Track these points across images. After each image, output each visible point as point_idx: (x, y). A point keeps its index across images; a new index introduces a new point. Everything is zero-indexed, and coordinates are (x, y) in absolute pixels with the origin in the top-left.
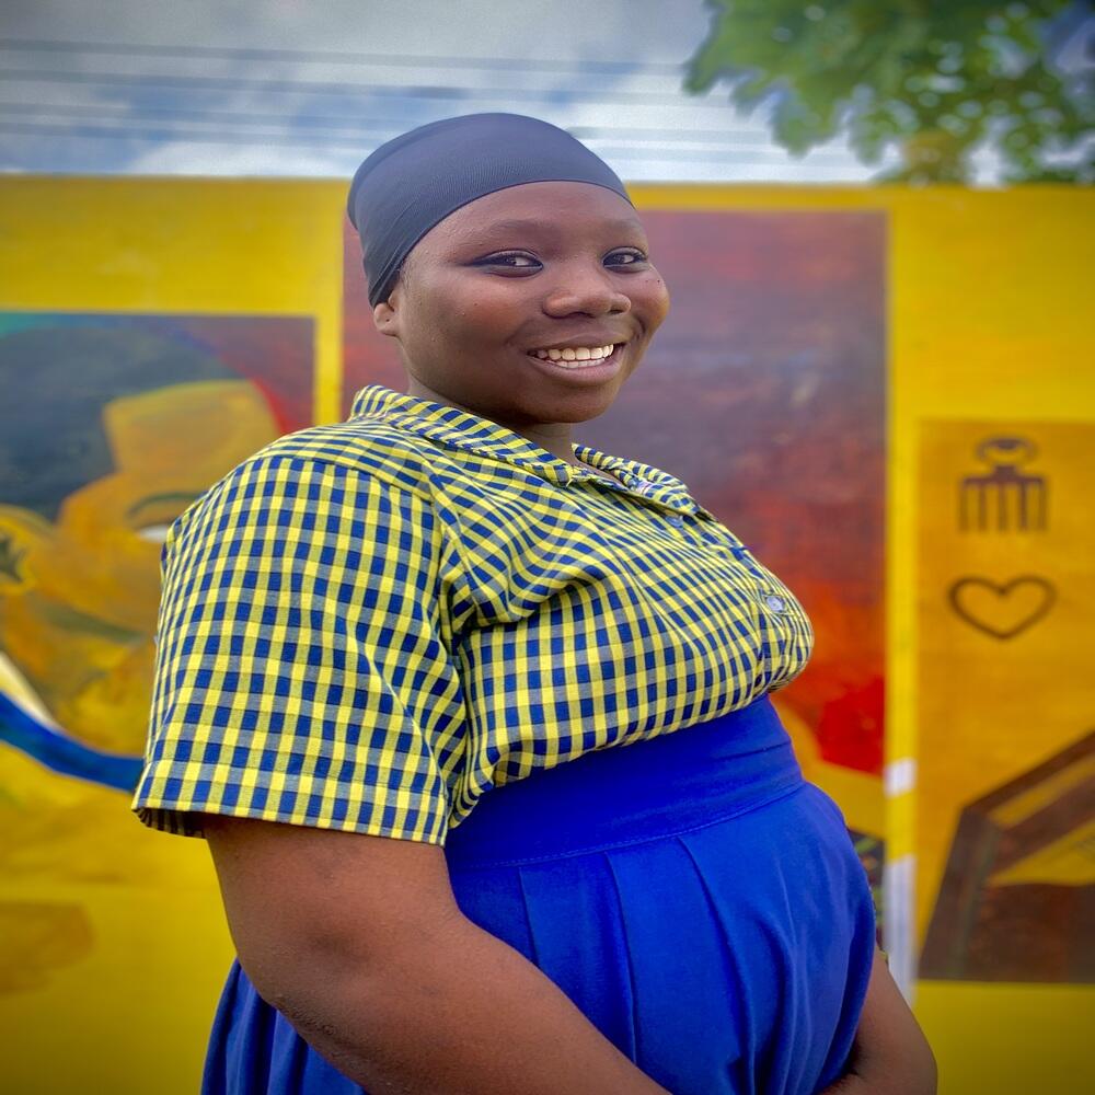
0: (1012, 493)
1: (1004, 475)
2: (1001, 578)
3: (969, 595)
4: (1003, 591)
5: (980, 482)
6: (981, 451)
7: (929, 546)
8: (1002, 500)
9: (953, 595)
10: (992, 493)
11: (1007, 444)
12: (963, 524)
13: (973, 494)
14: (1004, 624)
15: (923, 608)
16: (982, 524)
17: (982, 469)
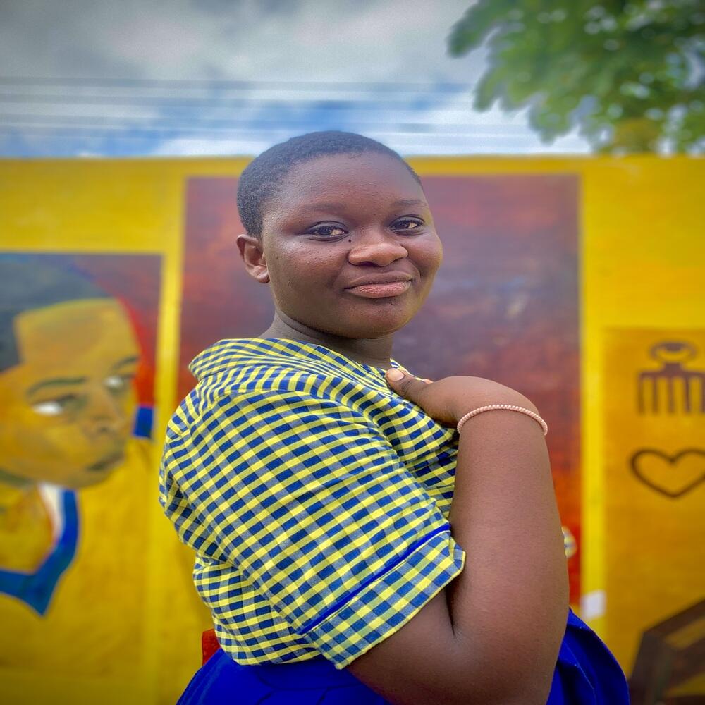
0: (678, 384)
1: (671, 371)
2: (671, 450)
3: (646, 463)
4: (672, 460)
5: (654, 376)
6: (653, 352)
7: (613, 425)
8: (670, 390)
9: (633, 462)
10: (663, 384)
11: (674, 347)
12: (641, 408)
13: (648, 384)
14: (674, 487)
15: (610, 473)
16: (655, 408)
17: (655, 366)
